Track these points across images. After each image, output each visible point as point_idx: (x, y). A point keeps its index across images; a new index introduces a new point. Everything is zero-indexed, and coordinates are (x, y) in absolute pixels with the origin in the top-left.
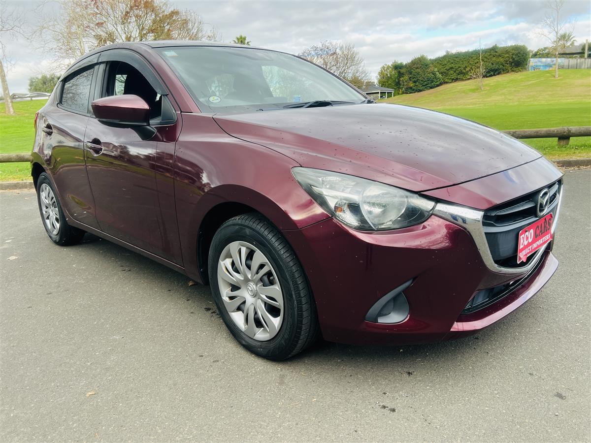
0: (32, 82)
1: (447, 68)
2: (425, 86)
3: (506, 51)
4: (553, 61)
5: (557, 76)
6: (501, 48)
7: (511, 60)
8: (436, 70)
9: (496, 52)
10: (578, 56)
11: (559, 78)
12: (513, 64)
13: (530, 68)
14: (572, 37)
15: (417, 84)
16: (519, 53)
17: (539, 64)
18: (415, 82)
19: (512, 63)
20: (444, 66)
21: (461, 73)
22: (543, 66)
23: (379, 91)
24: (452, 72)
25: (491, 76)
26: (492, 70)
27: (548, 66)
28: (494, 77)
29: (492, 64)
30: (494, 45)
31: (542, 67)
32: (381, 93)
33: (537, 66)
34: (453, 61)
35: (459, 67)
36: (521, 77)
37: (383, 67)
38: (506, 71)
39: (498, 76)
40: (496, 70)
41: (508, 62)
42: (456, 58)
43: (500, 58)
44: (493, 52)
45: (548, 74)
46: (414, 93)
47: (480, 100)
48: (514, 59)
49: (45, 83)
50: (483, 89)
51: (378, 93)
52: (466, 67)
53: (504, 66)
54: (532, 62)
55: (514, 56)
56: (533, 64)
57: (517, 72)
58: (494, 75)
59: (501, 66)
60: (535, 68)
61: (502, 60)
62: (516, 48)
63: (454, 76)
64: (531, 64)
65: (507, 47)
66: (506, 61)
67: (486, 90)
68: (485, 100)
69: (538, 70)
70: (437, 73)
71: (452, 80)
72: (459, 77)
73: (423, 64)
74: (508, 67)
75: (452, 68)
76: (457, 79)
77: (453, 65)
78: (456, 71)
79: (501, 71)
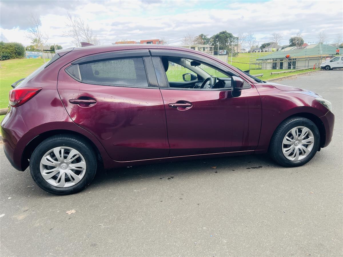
3: (10, 46)
6: (6, 44)
7: (15, 51)
9: (4, 46)
10: (50, 52)
12: (17, 54)
13: (27, 57)
16: (19, 47)
17: (31, 55)
25: (3, 60)
26: (4, 57)
28: (5, 61)
29: (3, 53)
30: (1, 41)
31: (33, 57)
33: (30, 56)
36: (24, 62)
38: (13, 58)
39: (8, 60)
40: (6, 57)
43: (8, 49)
44: (2, 45)
47: (3, 75)
53: (10, 54)
54: (27, 53)
55: (16, 49)
56: (28, 55)
57: (20, 59)
58: (6, 59)
59: (9, 55)
60: (29, 57)
62: (17, 45)
65: (11, 43)
66: (12, 52)
67: (4, 69)
68: (7, 75)
69: (31, 58)
74: (14, 55)
79: (10, 57)
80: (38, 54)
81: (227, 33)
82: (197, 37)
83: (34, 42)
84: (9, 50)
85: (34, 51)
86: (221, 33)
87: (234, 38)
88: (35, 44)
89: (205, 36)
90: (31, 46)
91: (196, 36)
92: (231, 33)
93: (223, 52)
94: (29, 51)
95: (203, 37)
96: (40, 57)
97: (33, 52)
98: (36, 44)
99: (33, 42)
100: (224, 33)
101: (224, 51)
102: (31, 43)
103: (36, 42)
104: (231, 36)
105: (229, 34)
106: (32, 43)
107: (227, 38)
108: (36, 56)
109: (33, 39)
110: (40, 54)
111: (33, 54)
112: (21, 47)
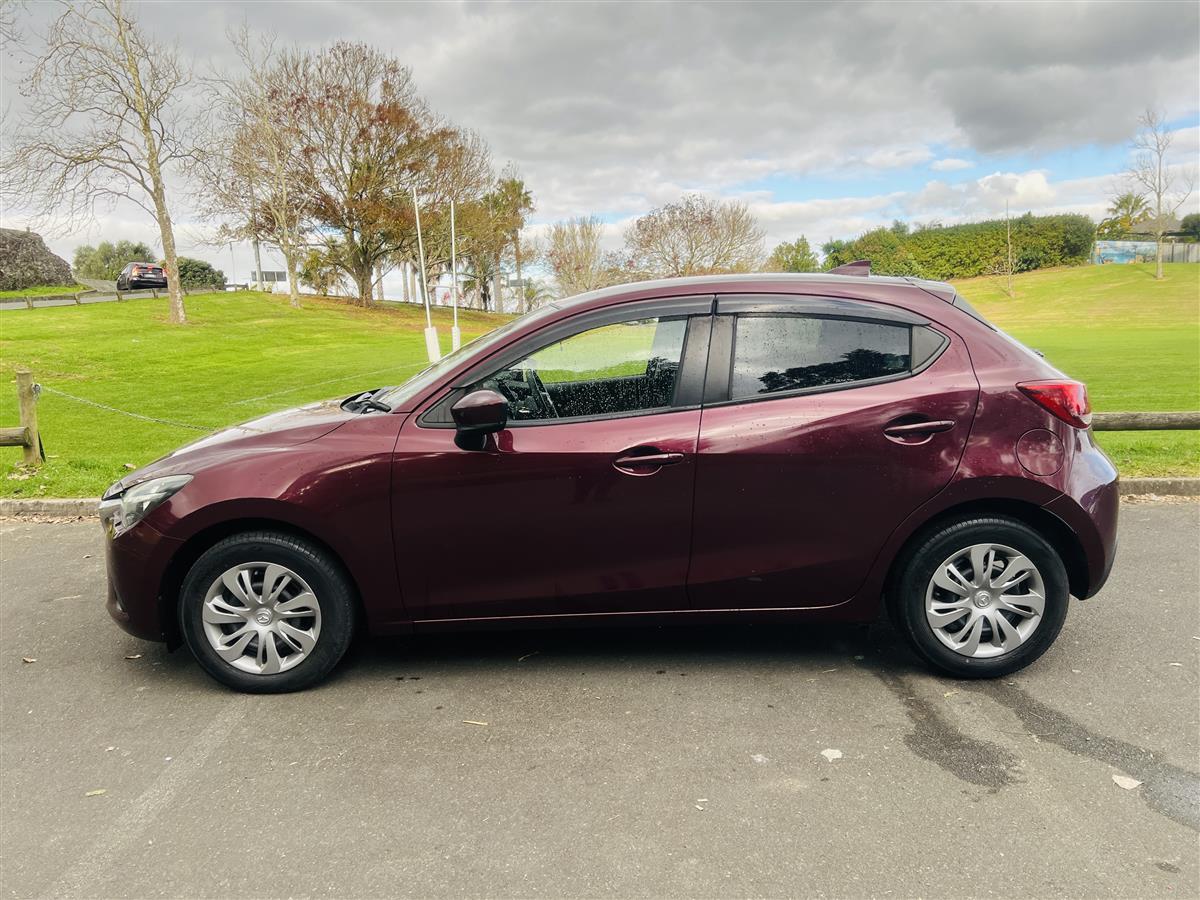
0: (81, 256)
1: (934, 254)
3: (1051, 224)
5: (1161, 276)
6: (1039, 220)
7: (1062, 243)
8: (911, 256)
9: (1031, 227)
10: (1178, 238)
11: (1164, 280)
12: (1066, 250)
13: (1096, 259)
14: (1143, 201)
16: (1079, 229)
17: (1112, 251)
19: (1064, 247)
20: (927, 250)
21: (961, 263)
22: (1118, 255)
24: (942, 262)
25: (1021, 271)
26: (1025, 261)
27: (1127, 256)
28: (1026, 273)
29: (1025, 249)
31: (1116, 258)
33: (1107, 255)
34: (944, 241)
35: (957, 253)
36: (1084, 276)
37: (780, 249)
38: (1051, 263)
39: (1034, 272)
40: (1032, 261)
41: (1055, 247)
42: (951, 235)
43: (1040, 238)
44: (1025, 225)
45: (1139, 272)
47: (1016, 317)
48: (1067, 241)
49: (107, 260)
50: (1013, 296)
52: (971, 253)
53: (1046, 253)
54: (1100, 247)
55: (1068, 236)
56: (1102, 251)
57: (1073, 266)
58: (1028, 270)
59: (1041, 254)
60: (1103, 259)
61: (1043, 242)
64: (1097, 250)
65: (1054, 219)
66: (1052, 244)
67: (1021, 298)
68: (1029, 317)
69: (1109, 263)
70: (914, 262)
71: (942, 276)
72: (956, 271)
73: (886, 245)
74: (1056, 255)
75: (942, 254)
76: (952, 275)
77: (945, 249)
78: (952, 261)
79: (1042, 262)
80: (1136, 247)
83: (1120, 207)
85: (1120, 239)
88: (1121, 213)
90: (1113, 224)
94: (1106, 239)
96: (1141, 257)
97: (1119, 244)
98: (1125, 212)
99: (1115, 207)
102: (1109, 210)
103: (1127, 209)
106: (1111, 213)
108: (1125, 254)
109: (1115, 197)
110: (1145, 246)
111: (1115, 248)
112: (1084, 229)
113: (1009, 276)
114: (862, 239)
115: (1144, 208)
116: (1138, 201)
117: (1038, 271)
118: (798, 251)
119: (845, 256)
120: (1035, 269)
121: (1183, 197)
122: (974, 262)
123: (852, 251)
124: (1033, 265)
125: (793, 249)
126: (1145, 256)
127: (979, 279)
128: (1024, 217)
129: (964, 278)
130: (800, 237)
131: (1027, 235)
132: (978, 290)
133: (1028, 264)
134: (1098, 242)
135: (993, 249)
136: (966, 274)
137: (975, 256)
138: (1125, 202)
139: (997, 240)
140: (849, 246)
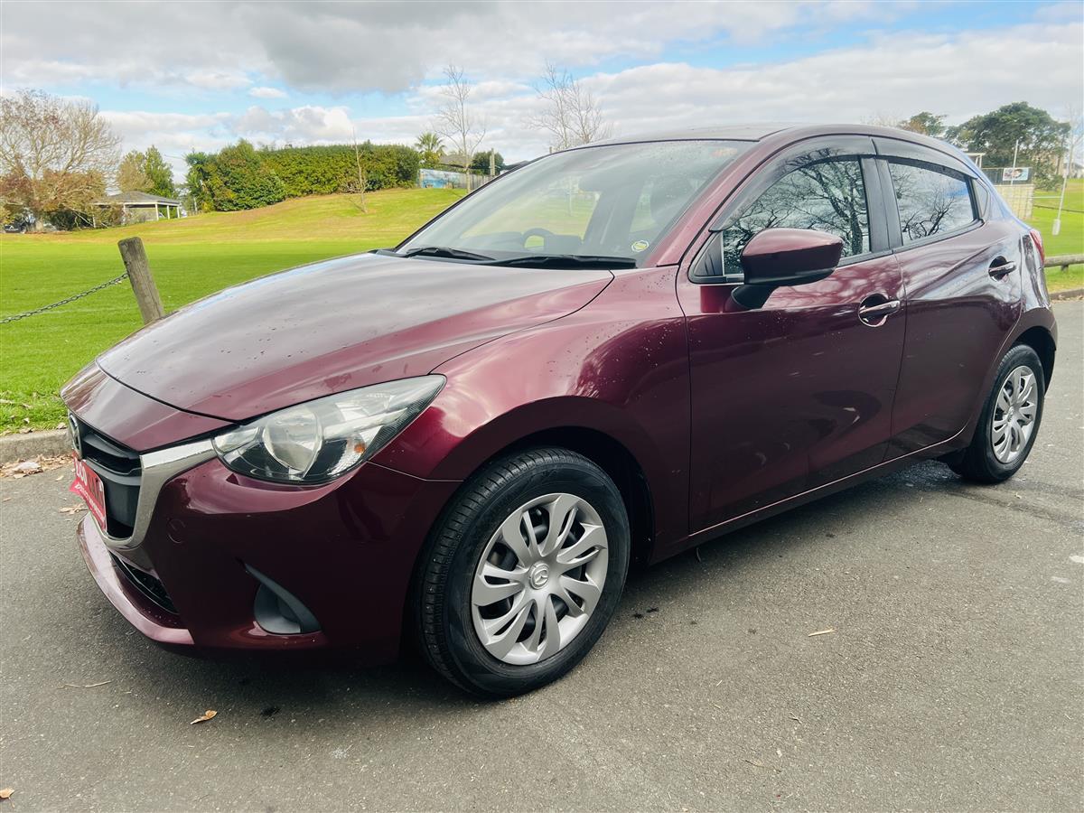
1: (293, 170)
2: (256, 199)
3: (387, 152)
4: (446, 176)
6: (376, 147)
7: (396, 168)
8: (273, 172)
9: (372, 153)
12: (400, 175)
13: (422, 184)
14: (439, 140)
15: (242, 194)
16: (408, 158)
17: (430, 178)
18: (237, 191)
19: (399, 172)
20: (287, 167)
21: (318, 182)
22: (436, 182)
23: (156, 203)
24: (302, 179)
26: (370, 182)
28: (372, 193)
29: (369, 172)
30: (366, 141)
31: (434, 184)
32: (159, 206)
33: (428, 181)
34: (301, 160)
35: (314, 172)
37: (131, 157)
38: (390, 185)
40: (375, 183)
41: (392, 171)
42: (306, 155)
43: (379, 163)
44: (367, 151)
46: (238, 210)
48: (400, 167)
50: (367, 212)
51: (154, 206)
52: (325, 172)
53: (385, 176)
54: (424, 174)
55: (401, 163)
56: (425, 178)
57: (407, 188)
58: (373, 190)
59: (382, 177)
60: (426, 184)
62: (403, 150)
63: (306, 185)
64: (422, 177)
65: (388, 148)
66: (389, 169)
67: (373, 214)
69: (431, 188)
70: (276, 177)
71: (303, 192)
72: (314, 188)
73: (249, 159)
74: (393, 178)
75: (301, 172)
76: (311, 191)
77: (303, 167)
78: (309, 178)
79: (383, 184)
81: (1031, 110)
82: (903, 122)
83: (423, 143)
84: (382, 166)
85: (434, 169)
86: (1006, 111)
87: (1056, 127)
88: (424, 148)
89: (933, 121)
91: (899, 120)
92: (1044, 110)
93: (1018, 173)
94: (425, 168)
95: (927, 124)
96: (450, 184)
97: (435, 172)
98: (427, 148)
99: (420, 143)
100: (1016, 109)
101: (1021, 171)
103: (429, 145)
104: (1041, 119)
105: (1036, 113)
107: (1028, 124)
108: (441, 182)
109: (421, 135)
110: (453, 175)
111: (433, 175)
112: (412, 157)
113: (362, 195)
114: (225, 153)
115: (440, 145)
116: (435, 140)
117: (381, 191)
118: (150, 161)
119: (210, 168)
120: (378, 189)
121: (479, 137)
122: (329, 180)
123: (216, 164)
124: (377, 186)
125: (144, 158)
126: (453, 183)
127: (334, 197)
128: (365, 144)
129: (322, 194)
130: (151, 147)
131: (369, 159)
132: (336, 206)
133: (374, 185)
134: (421, 170)
135: (343, 170)
136: (323, 191)
137: (329, 175)
138: (426, 140)
139: (345, 162)
140: (212, 159)
